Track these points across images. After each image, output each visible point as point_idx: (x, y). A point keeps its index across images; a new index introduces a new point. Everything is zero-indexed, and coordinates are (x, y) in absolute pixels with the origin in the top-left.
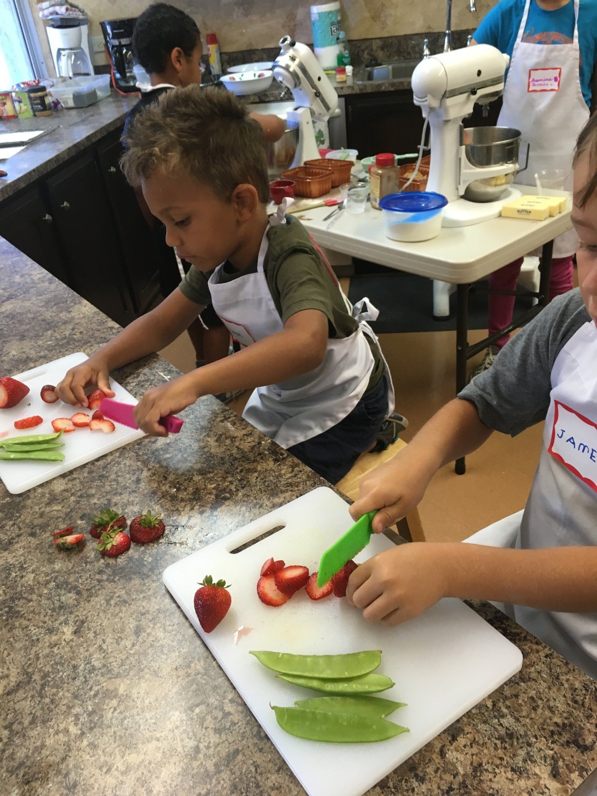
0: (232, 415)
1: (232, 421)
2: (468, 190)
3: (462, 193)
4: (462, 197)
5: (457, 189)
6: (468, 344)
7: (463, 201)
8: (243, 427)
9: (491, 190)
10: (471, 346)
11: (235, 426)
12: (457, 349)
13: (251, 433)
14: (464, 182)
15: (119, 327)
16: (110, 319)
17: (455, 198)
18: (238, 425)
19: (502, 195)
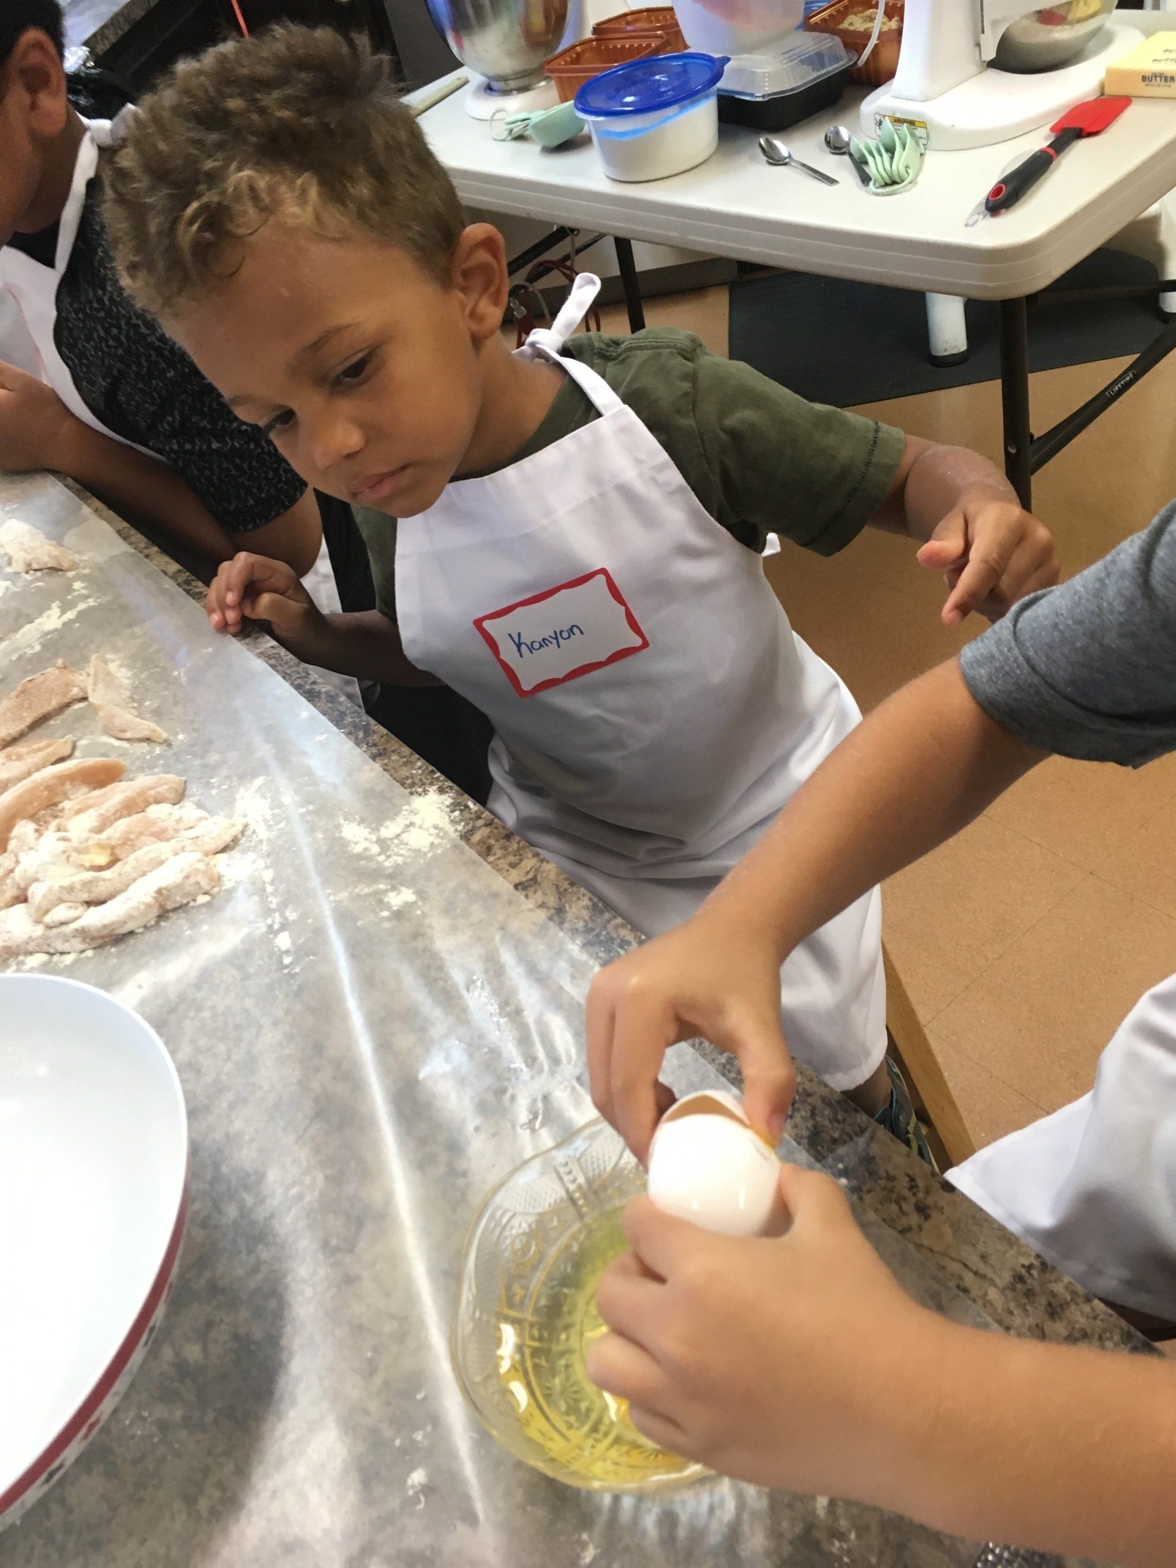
0: (480, 822)
1: (482, 842)
2: (1005, 45)
3: (990, 54)
4: (993, 64)
5: (978, 45)
6: (1032, 436)
7: (993, 73)
8: (511, 859)
9: (1061, 34)
10: (1039, 439)
11: (491, 859)
12: (1006, 451)
13: (534, 880)
14: (995, 23)
15: (179, 571)
16: (155, 549)
17: (974, 69)
18: (499, 853)
19: (1091, 45)
